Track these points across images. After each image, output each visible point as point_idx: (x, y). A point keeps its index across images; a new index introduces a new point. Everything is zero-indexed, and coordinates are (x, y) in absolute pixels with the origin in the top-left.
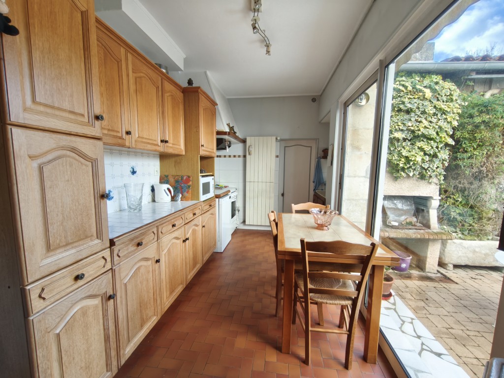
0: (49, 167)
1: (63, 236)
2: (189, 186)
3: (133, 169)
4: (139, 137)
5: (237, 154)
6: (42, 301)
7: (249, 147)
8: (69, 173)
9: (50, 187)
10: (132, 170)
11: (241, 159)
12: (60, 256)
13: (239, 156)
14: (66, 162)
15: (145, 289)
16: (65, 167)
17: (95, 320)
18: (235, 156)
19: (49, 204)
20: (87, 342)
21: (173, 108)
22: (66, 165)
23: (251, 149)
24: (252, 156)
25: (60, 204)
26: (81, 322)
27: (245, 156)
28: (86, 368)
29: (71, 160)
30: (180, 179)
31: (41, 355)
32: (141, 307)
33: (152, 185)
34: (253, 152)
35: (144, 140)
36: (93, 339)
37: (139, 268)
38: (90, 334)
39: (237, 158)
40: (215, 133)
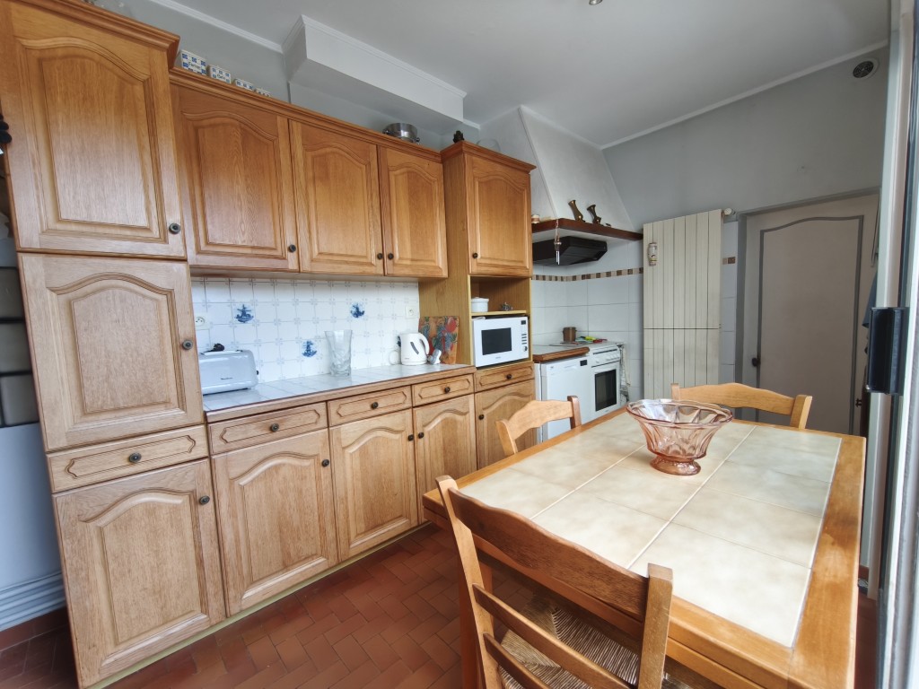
0: (83, 303)
1: (109, 396)
2: (454, 337)
3: (357, 309)
4: (320, 254)
5: (624, 267)
6: (70, 477)
7: (649, 246)
8: (119, 310)
9: (86, 330)
10: (354, 310)
11: (635, 277)
12: (104, 423)
13: (630, 272)
14: (114, 295)
15: (293, 504)
16: (112, 302)
17: (172, 526)
18: (619, 273)
19: (84, 351)
20: (157, 556)
21: (413, 194)
22: (114, 300)
23: (653, 251)
24: (659, 266)
25: (103, 353)
26: (143, 523)
27: (641, 270)
28: (154, 592)
29: (124, 292)
30: (443, 322)
31: (69, 548)
32: (281, 531)
33: (398, 334)
34: (659, 257)
35: (336, 258)
36: (168, 554)
37: (277, 467)
38: (161, 545)
39: (625, 277)
40: (527, 228)
